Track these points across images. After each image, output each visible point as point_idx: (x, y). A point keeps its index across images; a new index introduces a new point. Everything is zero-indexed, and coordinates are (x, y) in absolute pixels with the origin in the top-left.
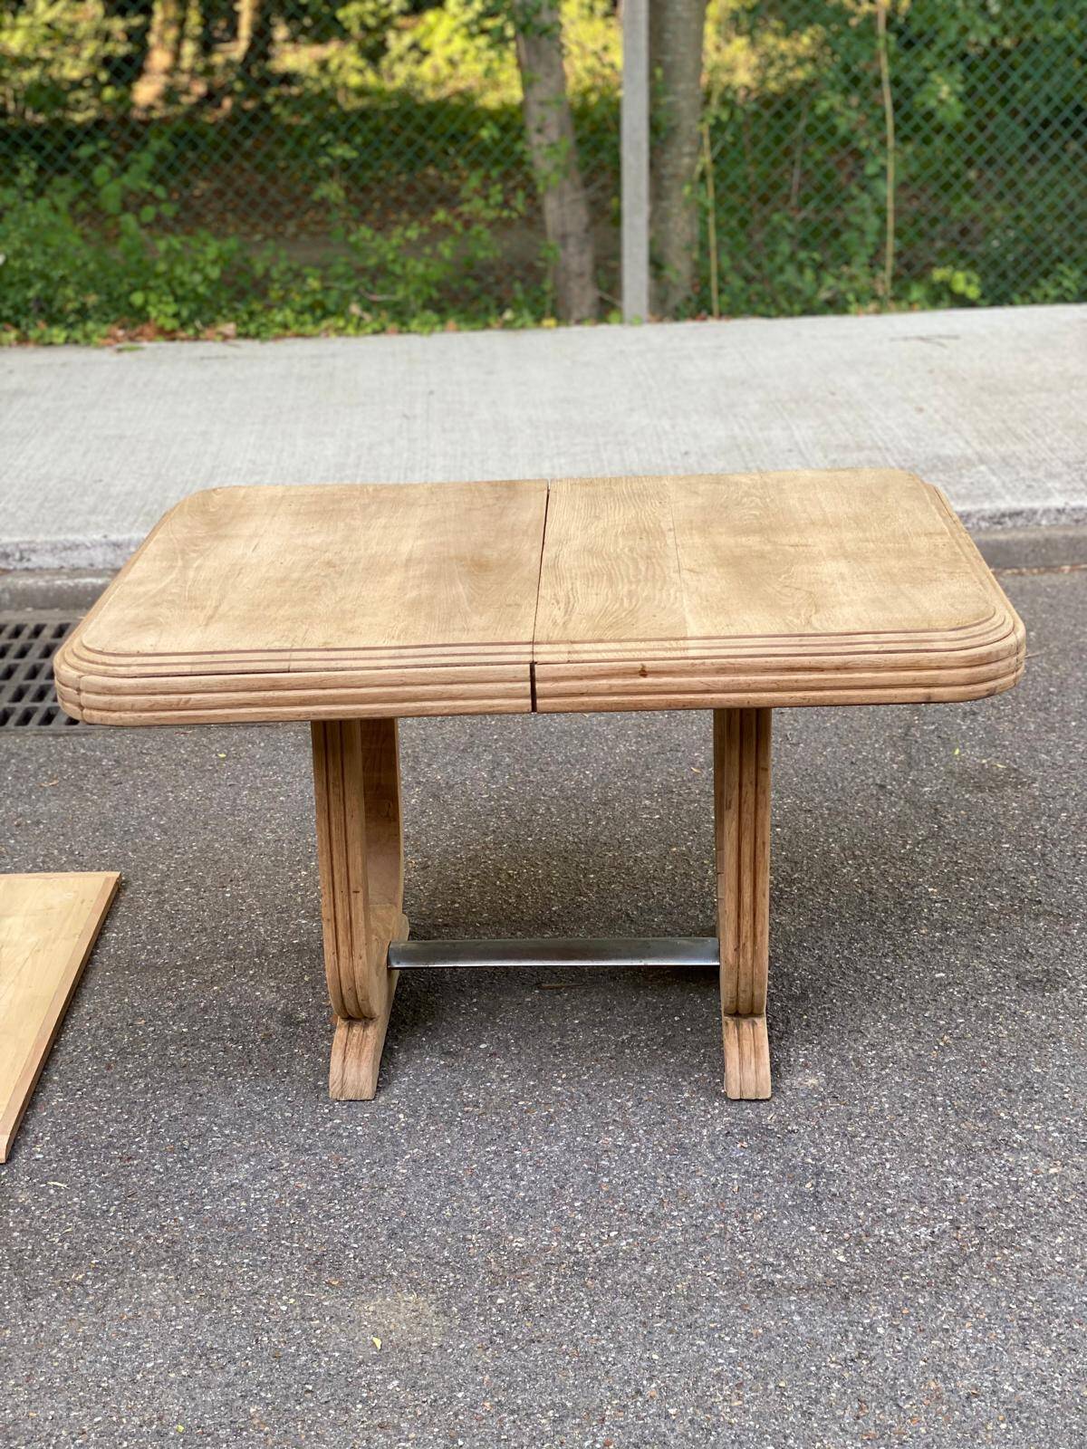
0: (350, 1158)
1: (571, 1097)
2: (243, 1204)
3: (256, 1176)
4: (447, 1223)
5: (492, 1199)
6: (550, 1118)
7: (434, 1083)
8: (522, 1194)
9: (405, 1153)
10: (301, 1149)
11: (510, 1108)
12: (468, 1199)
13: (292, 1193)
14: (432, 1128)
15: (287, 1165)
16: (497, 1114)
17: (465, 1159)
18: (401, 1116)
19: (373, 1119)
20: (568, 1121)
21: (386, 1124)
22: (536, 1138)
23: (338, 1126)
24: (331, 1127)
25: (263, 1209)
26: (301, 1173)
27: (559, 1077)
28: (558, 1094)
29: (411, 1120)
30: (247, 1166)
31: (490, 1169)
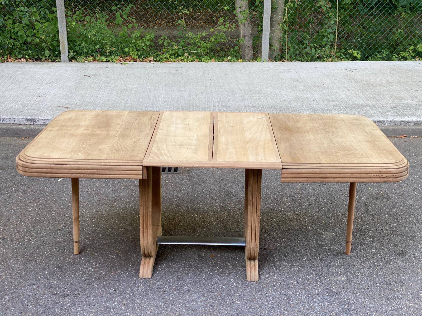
0: (222, 294)
1: (279, 280)
2: (197, 305)
3: (199, 298)
4: (251, 312)
5: (262, 307)
6: (274, 286)
7: (241, 275)
9: (237, 293)
10: (209, 291)
11: (263, 282)
12: (256, 306)
13: (209, 303)
14: (243, 287)
15: (206, 295)
16: (260, 284)
17: (253, 296)
18: (234, 283)
19: (227, 284)
20: (279, 287)
21: (231, 285)
22: (271, 291)
23: (218, 286)
24: (216, 286)
25: (202, 307)
26: (210, 297)
27: (275, 274)
28: (275, 279)
29: (237, 285)
30: (196, 295)
31: (260, 299)
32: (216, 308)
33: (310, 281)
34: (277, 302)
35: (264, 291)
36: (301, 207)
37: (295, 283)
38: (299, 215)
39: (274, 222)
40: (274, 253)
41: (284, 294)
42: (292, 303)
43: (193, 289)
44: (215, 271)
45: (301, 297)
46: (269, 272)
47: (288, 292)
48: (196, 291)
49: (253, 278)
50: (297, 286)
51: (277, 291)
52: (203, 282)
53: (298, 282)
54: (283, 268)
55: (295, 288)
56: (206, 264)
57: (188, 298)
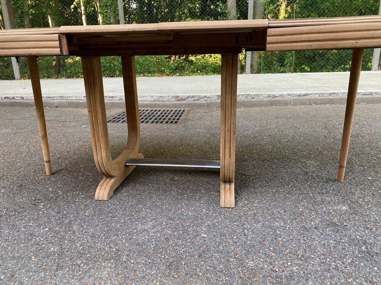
0: (186, 223)
1: (261, 208)
2: (147, 237)
3: (154, 227)
4: (221, 252)
5: (238, 243)
6: (255, 215)
7: (214, 200)
8: (249, 242)
9: (205, 223)
10: (170, 219)
11: (240, 210)
12: (228, 242)
13: (165, 235)
14: (214, 215)
15: (164, 224)
16: (236, 211)
17: (226, 227)
18: (204, 210)
19: (194, 210)
20: (261, 216)
21: (199, 212)
22: (251, 221)
23: (183, 212)
24: (181, 212)
25: (153, 240)
26: (169, 227)
27: (256, 201)
28: (256, 207)
29: (207, 211)
30: (151, 223)
31: (236, 231)
32: (172, 243)
33: (301, 210)
34: (259, 237)
35: (241, 221)
36: (280, 142)
37: (282, 211)
38: (279, 148)
39: (254, 153)
40: (254, 179)
41: (269, 226)
42: (280, 239)
43: (150, 215)
44: (184, 195)
45: (293, 230)
46: (249, 198)
47: (274, 223)
48: (154, 218)
49: (227, 204)
50: (285, 216)
51: (259, 222)
52: (166, 207)
53: (285, 211)
54: (265, 194)
55: (282, 218)
56: (177, 188)
57: (140, 227)
